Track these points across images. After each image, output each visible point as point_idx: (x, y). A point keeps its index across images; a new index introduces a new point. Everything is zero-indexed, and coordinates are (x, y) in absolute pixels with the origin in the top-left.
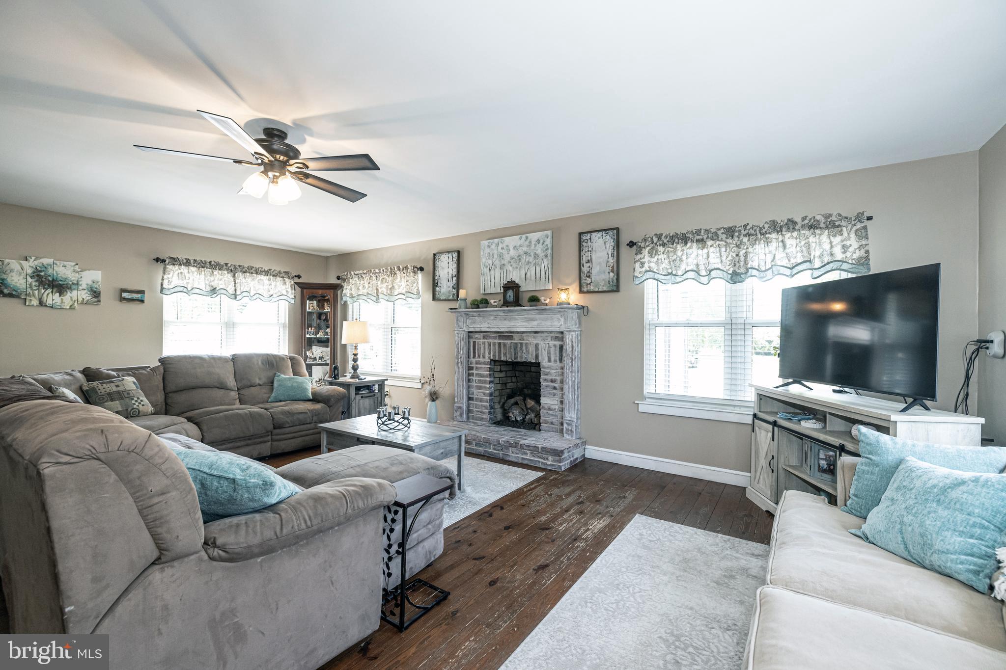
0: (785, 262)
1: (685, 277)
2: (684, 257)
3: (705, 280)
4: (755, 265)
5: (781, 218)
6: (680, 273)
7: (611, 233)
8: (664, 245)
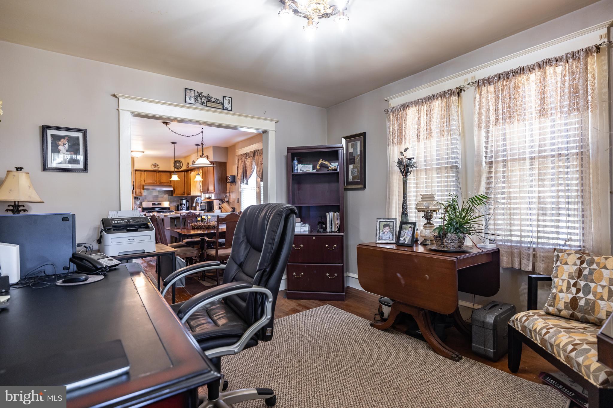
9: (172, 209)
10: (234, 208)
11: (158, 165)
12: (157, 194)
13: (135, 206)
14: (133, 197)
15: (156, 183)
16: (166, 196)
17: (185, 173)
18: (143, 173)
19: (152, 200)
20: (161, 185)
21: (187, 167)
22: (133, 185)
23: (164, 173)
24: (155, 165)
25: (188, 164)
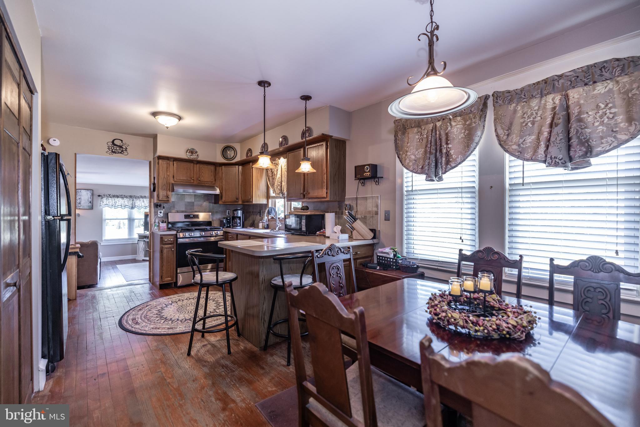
0: (144, 205)
1: (118, 207)
2: (117, 202)
3: (123, 208)
4: (137, 205)
5: (143, 195)
6: (116, 206)
7: (90, 191)
8: (111, 197)
9: (216, 224)
10: (375, 230)
11: (196, 152)
12: (192, 200)
13: (155, 220)
14: (152, 204)
15: (192, 181)
16: (205, 204)
17: (240, 167)
18: (171, 163)
19: (184, 209)
20: (201, 185)
21: (247, 156)
22: (154, 184)
23: (205, 166)
24: (192, 152)
25: (250, 150)
